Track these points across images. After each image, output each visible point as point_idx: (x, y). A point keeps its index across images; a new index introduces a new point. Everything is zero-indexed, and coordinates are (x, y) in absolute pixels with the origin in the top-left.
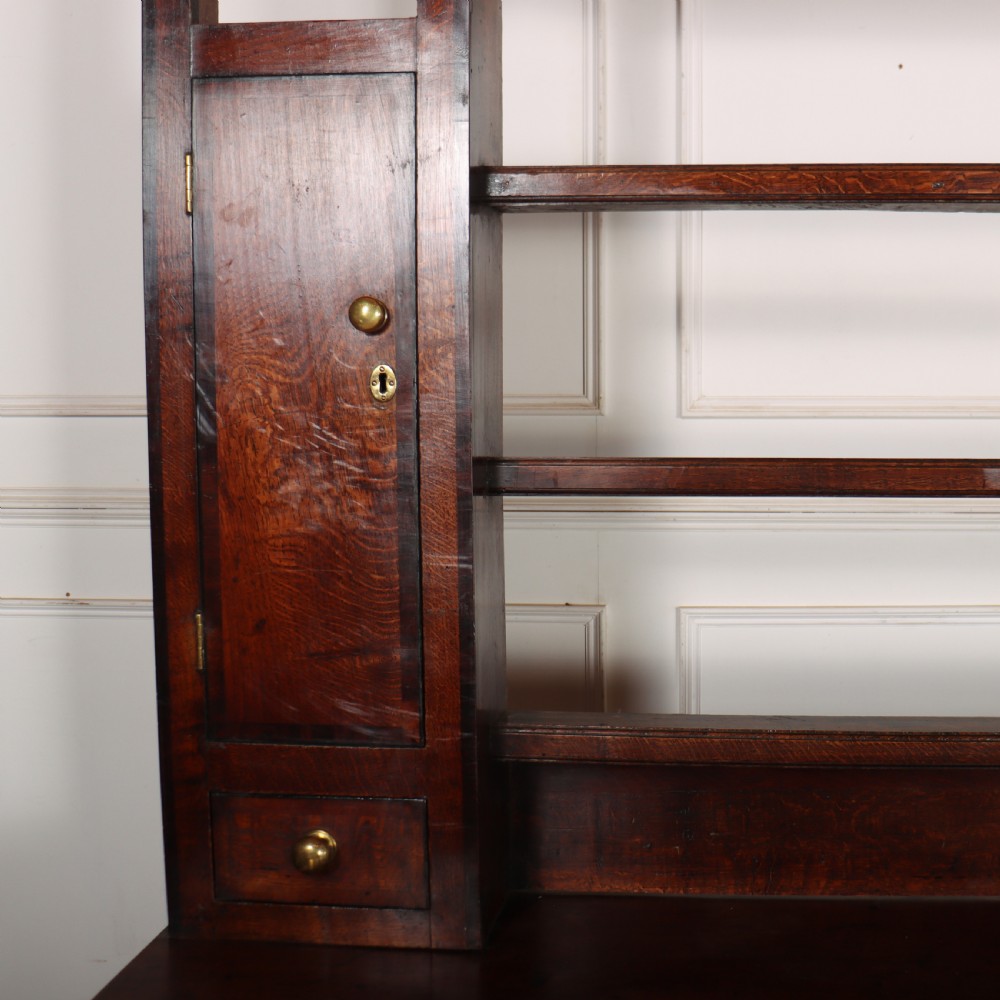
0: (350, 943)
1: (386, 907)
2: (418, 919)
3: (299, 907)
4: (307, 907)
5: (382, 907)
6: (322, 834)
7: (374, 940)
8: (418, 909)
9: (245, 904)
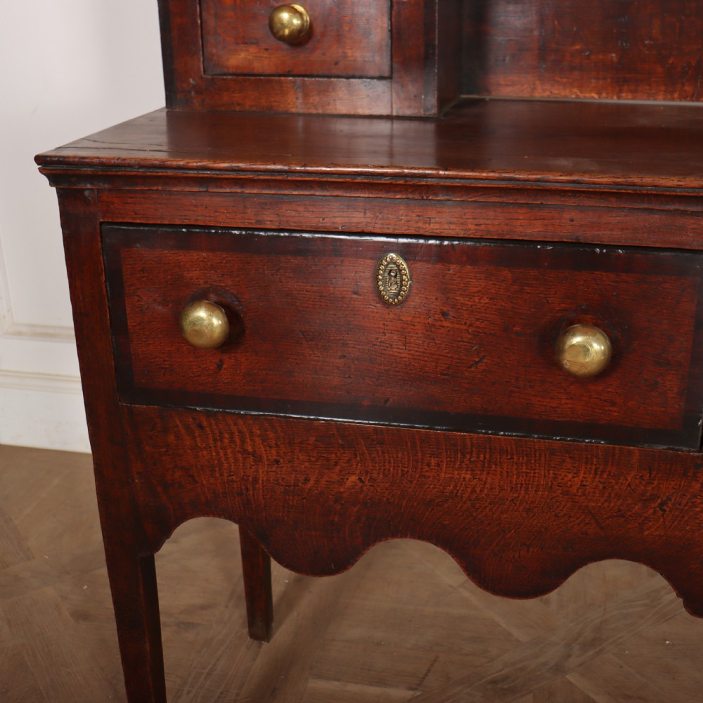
0: (320, 111)
1: (354, 77)
2: (381, 86)
3: (277, 78)
4: (283, 78)
5: (348, 77)
6: (299, 8)
7: (342, 108)
8: (381, 78)
9: (230, 77)
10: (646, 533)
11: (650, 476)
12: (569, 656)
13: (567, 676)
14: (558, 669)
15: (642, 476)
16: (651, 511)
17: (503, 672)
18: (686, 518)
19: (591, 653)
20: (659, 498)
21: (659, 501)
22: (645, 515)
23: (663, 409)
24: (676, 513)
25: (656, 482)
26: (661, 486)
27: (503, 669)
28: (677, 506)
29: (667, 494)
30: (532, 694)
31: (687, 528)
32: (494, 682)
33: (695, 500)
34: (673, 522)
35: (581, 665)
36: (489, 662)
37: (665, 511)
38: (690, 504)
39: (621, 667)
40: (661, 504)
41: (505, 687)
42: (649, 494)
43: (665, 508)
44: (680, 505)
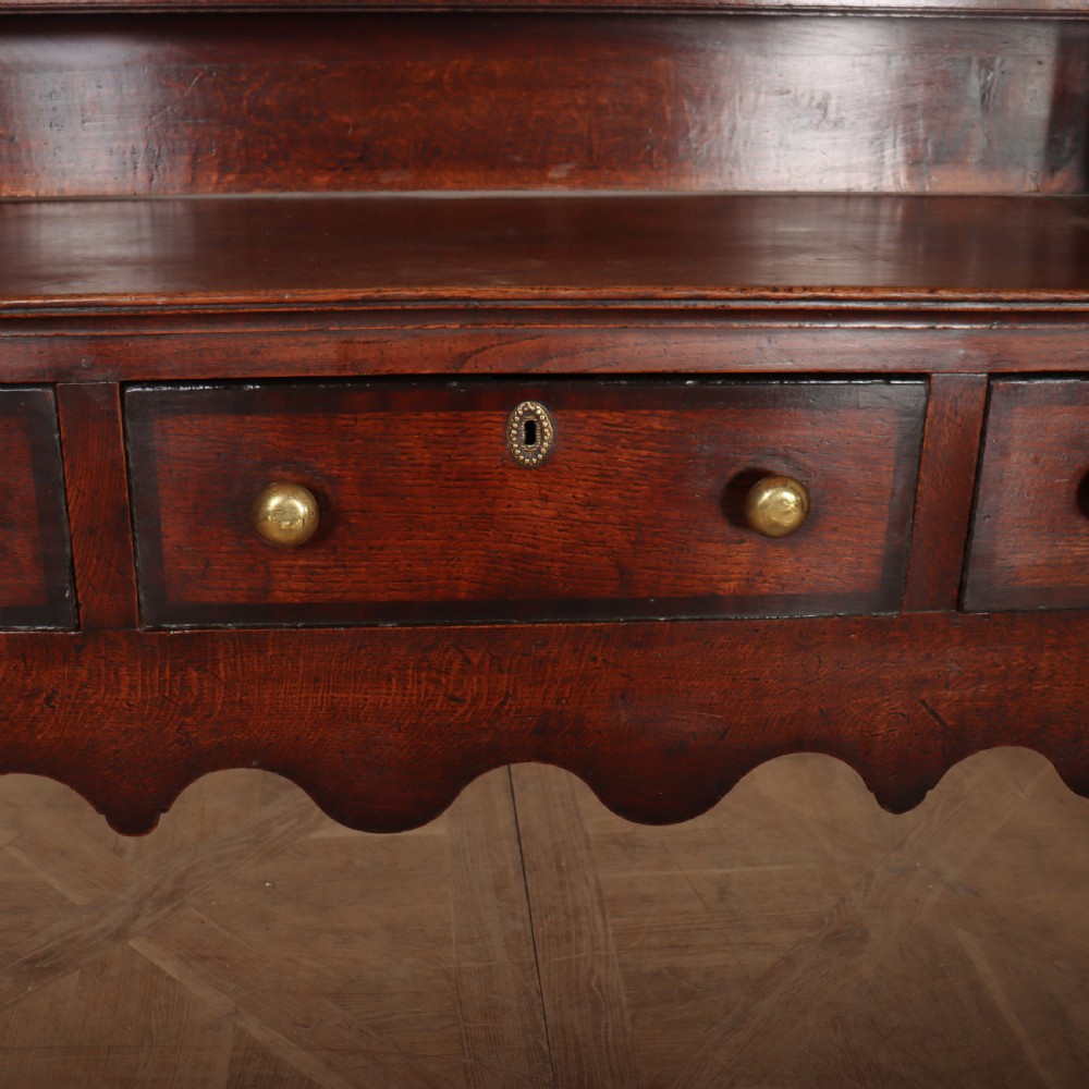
10: (39, 737)
11: (26, 666)
12: (137, 917)
13: (130, 943)
14: (121, 935)
15: (15, 667)
16: (38, 709)
17: (47, 947)
18: (81, 714)
19: (166, 909)
20: (43, 691)
21: (44, 695)
22: (32, 715)
23: (20, 581)
24: (68, 709)
25: (34, 673)
26: (42, 677)
27: (48, 943)
28: (67, 700)
29: (52, 686)
30: (78, 972)
31: (86, 726)
32: (32, 961)
33: (85, 690)
34: (67, 721)
35: (149, 927)
36: (29, 937)
37: (53, 707)
38: (81, 696)
39: (203, 922)
40: (48, 700)
41: (45, 966)
42: (29, 688)
43: (53, 703)
44: (70, 697)
